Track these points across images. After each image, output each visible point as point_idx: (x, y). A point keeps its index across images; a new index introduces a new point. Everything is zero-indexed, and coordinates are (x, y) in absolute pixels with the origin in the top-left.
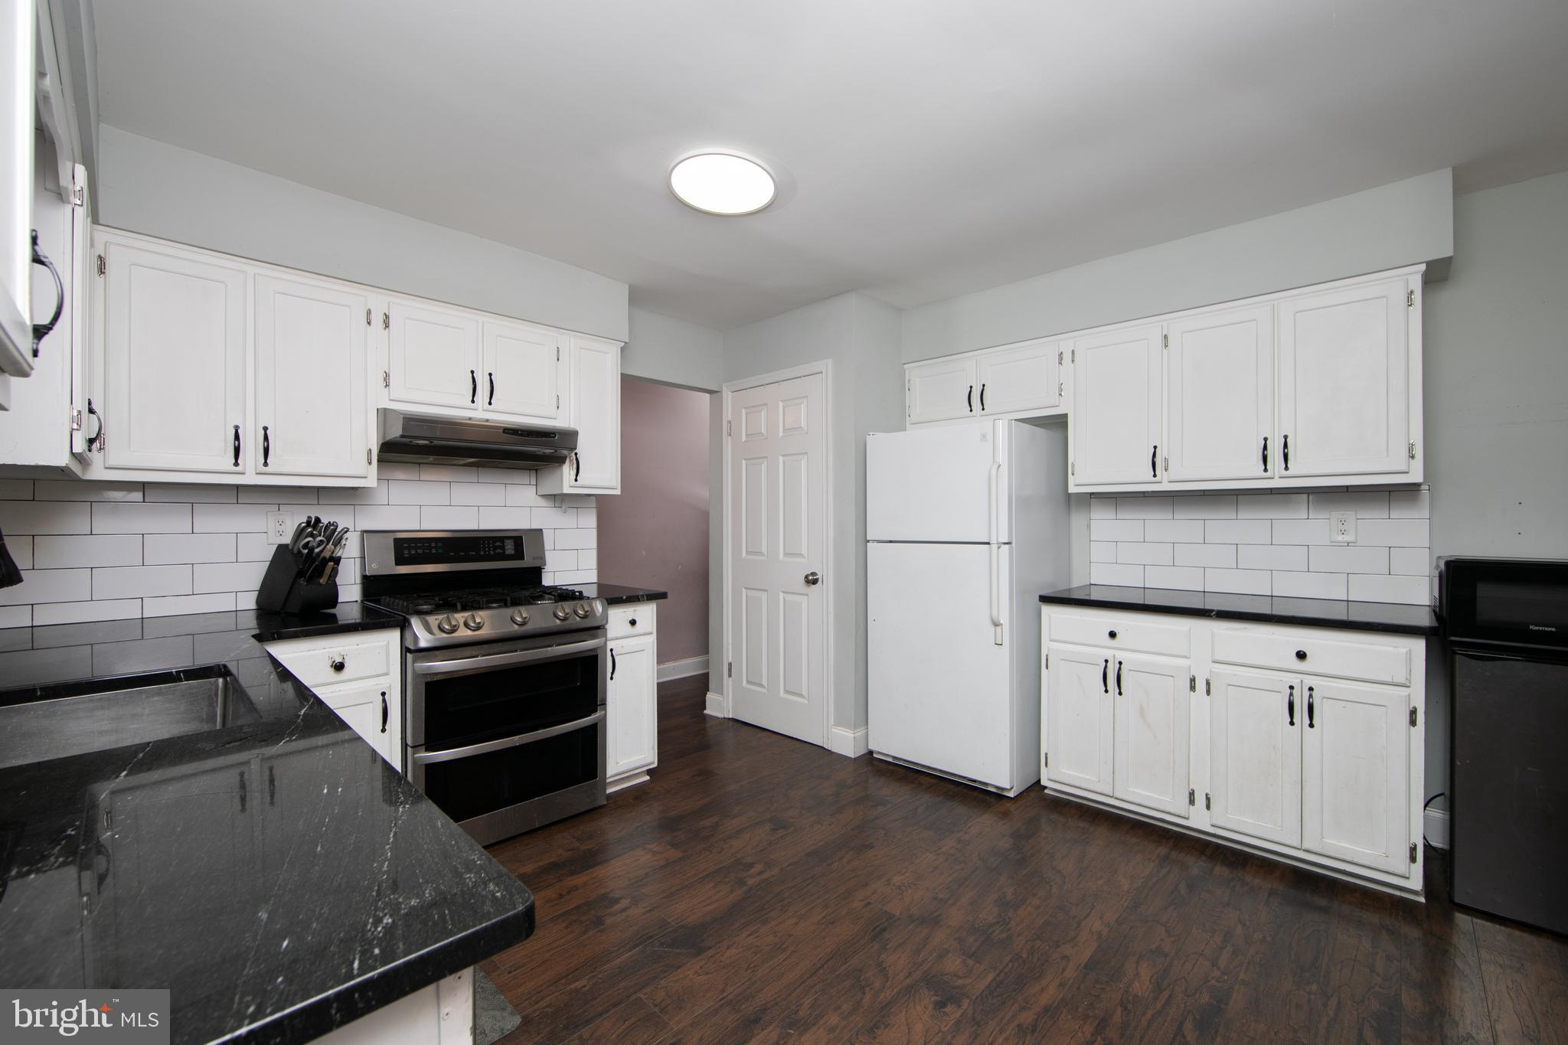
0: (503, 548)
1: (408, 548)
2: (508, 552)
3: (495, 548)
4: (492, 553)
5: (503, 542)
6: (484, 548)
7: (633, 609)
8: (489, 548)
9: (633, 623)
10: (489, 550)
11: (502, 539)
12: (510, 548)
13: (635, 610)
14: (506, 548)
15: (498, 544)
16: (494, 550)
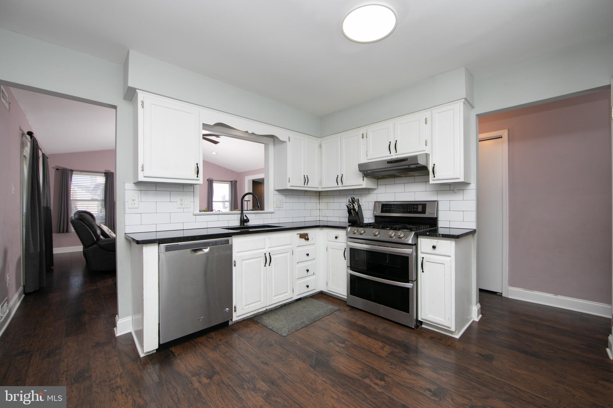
0: (417, 208)
1: (386, 207)
2: (419, 210)
3: (414, 208)
4: (412, 210)
5: (417, 206)
6: (410, 208)
7: (437, 240)
8: (412, 208)
9: (434, 247)
10: (411, 209)
11: (417, 205)
12: (420, 209)
13: (437, 241)
14: (418, 208)
15: (415, 207)
16: (413, 209)
